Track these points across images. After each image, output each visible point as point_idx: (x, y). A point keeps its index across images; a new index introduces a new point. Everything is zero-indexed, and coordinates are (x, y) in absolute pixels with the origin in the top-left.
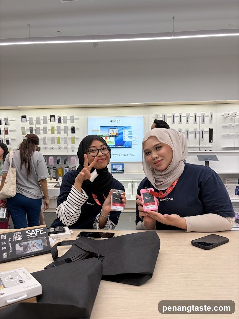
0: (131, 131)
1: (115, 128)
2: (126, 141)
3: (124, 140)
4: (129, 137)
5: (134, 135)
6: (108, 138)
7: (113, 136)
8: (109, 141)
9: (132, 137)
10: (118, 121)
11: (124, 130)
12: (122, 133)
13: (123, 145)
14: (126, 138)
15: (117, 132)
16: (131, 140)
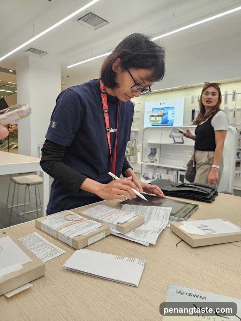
0: (174, 111)
1: (162, 109)
2: (169, 120)
3: (168, 119)
4: (172, 116)
5: (175, 115)
6: (157, 117)
7: (160, 116)
8: (158, 120)
9: (174, 116)
10: (165, 104)
11: (169, 111)
12: (167, 113)
13: (167, 123)
14: (170, 118)
15: (164, 112)
16: (173, 119)
